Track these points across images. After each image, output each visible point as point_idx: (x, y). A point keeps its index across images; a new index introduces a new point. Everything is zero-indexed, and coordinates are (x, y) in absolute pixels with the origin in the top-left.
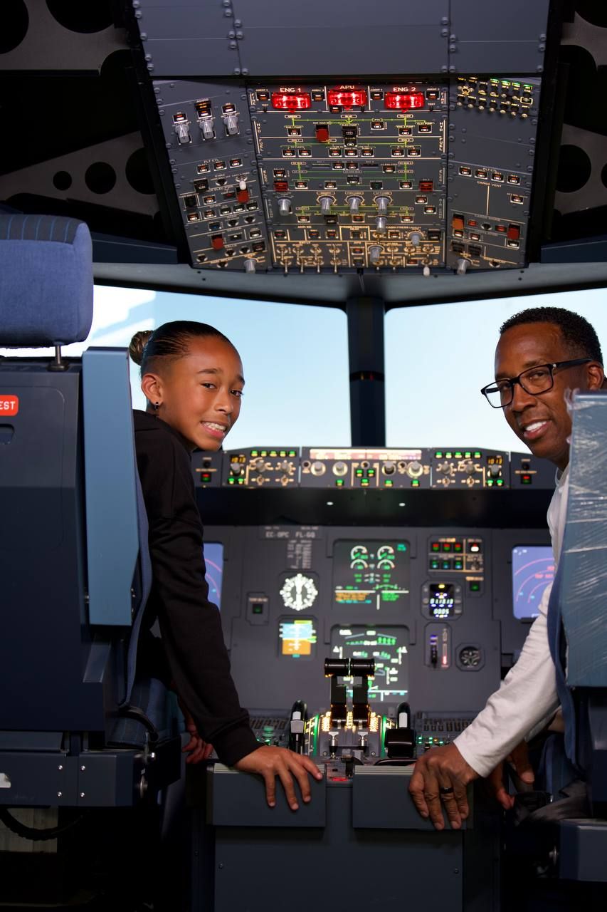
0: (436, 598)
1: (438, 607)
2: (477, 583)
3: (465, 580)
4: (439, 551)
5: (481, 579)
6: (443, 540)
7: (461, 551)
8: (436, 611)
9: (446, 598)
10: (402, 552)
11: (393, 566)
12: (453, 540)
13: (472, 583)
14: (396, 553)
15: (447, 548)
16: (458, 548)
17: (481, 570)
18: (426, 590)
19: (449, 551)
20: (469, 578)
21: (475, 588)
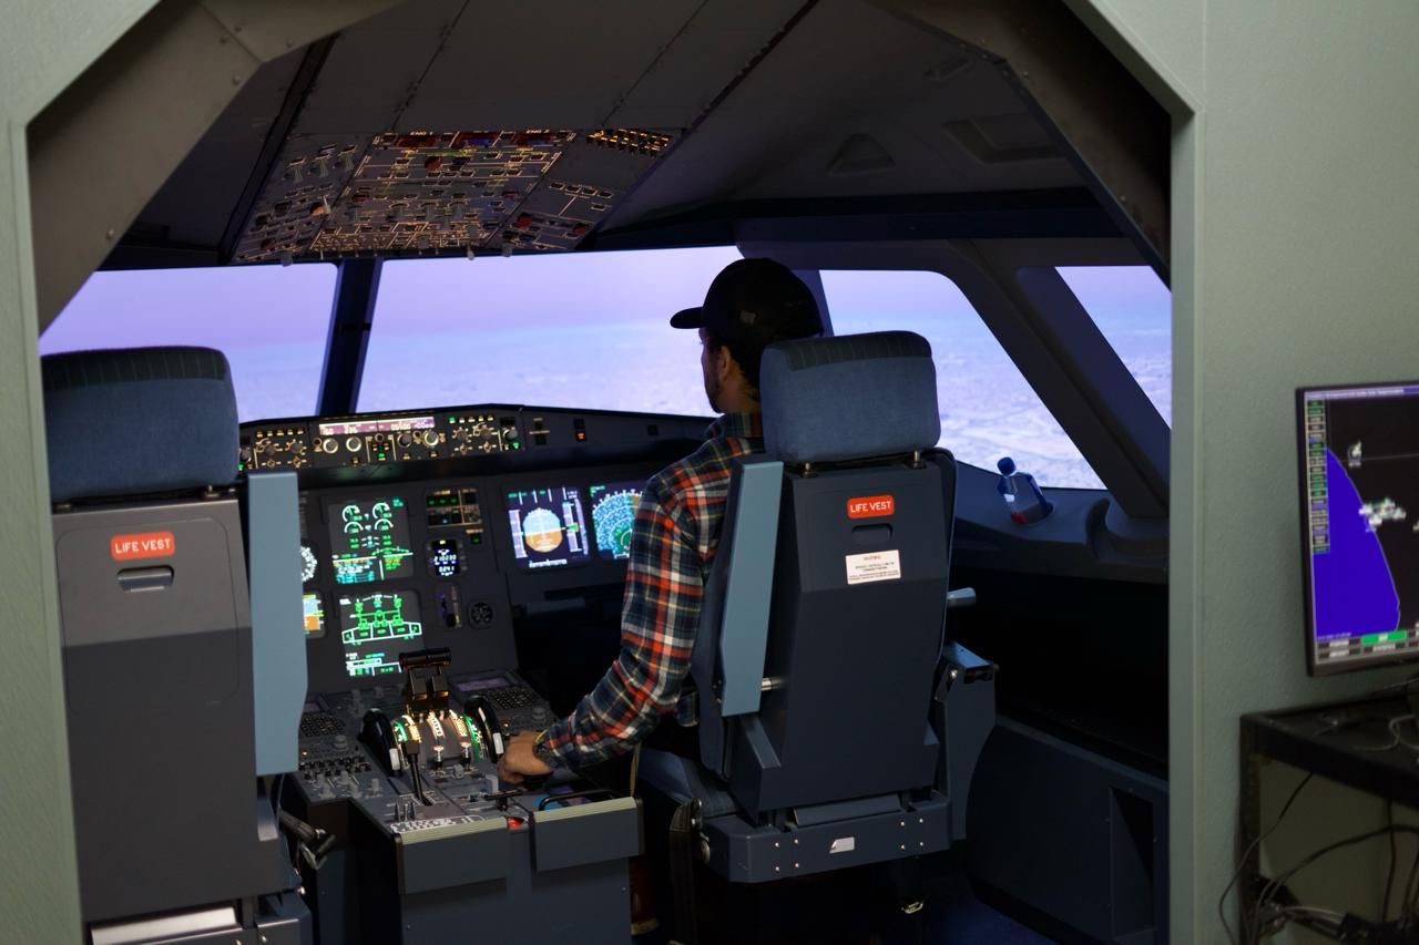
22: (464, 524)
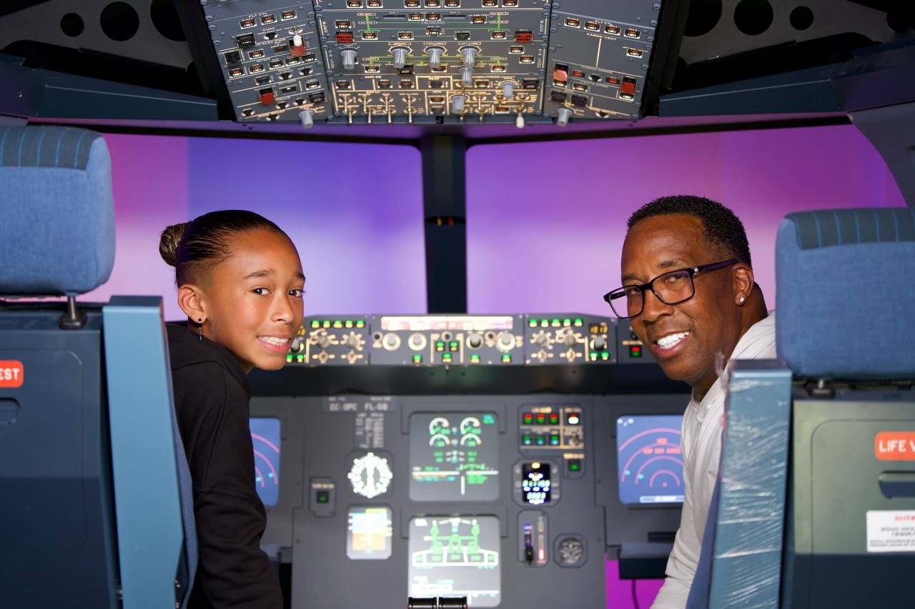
0: (530, 480)
1: (532, 490)
2: (577, 461)
3: (562, 457)
4: (532, 423)
5: (581, 456)
6: (536, 410)
7: (558, 423)
8: (530, 496)
9: (542, 479)
10: (489, 425)
11: (479, 441)
12: (548, 410)
13: (571, 462)
14: (482, 426)
15: (541, 420)
16: (554, 420)
17: (581, 446)
18: (518, 471)
19: (544, 424)
20: (568, 456)
21: (574, 467)
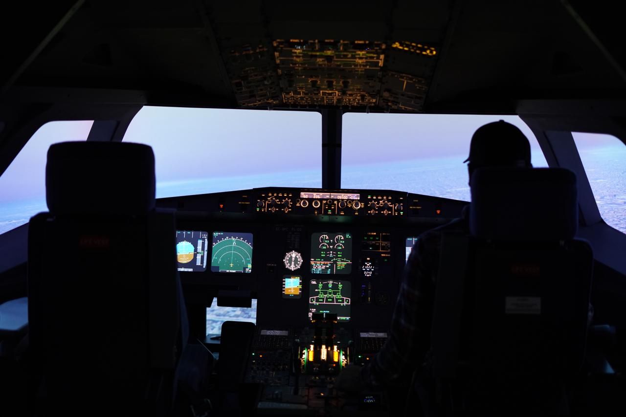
0: (366, 265)
1: (366, 270)
3: (381, 255)
4: (367, 240)
5: (389, 255)
6: (369, 233)
7: (379, 240)
8: (365, 273)
9: (370, 265)
10: (348, 239)
11: (343, 247)
12: (375, 234)
13: (384, 257)
14: (345, 239)
15: (372, 238)
16: (377, 238)
17: (389, 251)
18: (361, 261)
21: (386, 260)
22: (381, 251)
